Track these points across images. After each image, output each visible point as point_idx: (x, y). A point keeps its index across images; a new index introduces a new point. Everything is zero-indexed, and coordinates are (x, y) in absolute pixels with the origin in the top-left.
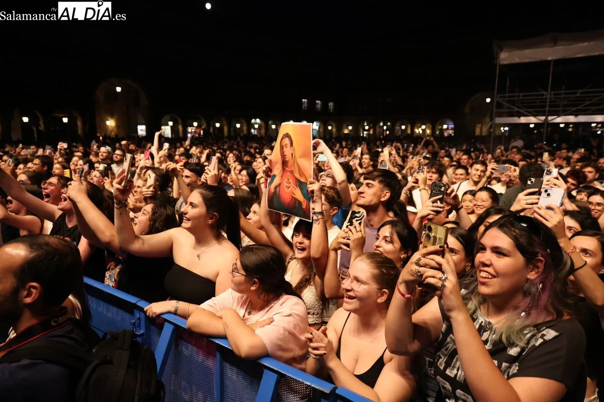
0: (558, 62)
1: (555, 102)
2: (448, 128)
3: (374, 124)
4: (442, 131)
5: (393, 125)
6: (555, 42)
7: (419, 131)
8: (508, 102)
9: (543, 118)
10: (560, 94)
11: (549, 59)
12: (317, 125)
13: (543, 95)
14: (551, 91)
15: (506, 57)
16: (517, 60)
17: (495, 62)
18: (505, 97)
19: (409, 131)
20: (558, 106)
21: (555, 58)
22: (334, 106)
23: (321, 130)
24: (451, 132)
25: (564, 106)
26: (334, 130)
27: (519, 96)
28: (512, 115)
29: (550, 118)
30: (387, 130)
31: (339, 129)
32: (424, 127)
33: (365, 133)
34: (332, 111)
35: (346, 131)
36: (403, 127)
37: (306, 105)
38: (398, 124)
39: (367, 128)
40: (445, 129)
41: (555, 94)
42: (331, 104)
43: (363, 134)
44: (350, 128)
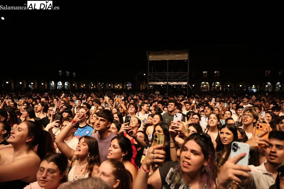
0: (170, 61)
1: (169, 76)
2: (129, 86)
3: (96, 84)
4: (127, 87)
5: (105, 84)
6: (168, 53)
7: (116, 87)
8: (153, 76)
9: (166, 83)
10: (171, 73)
11: (167, 60)
12: (67, 84)
13: (166, 74)
14: (168, 72)
15: (152, 58)
16: (155, 59)
17: (147, 59)
18: (152, 74)
19: (112, 87)
20: (171, 78)
21: (169, 60)
22: (76, 75)
23: (69, 86)
24: (130, 87)
25: (173, 78)
26: (76, 86)
27: (157, 74)
28: (155, 81)
29: (169, 83)
30: (102, 86)
31: (79, 86)
32: (119, 85)
33: (92, 87)
34: (75, 77)
35: (82, 87)
36: (110, 85)
37: (61, 73)
38: (107, 84)
39: (92, 85)
40: (128, 86)
41: (170, 74)
42: (74, 74)
43: (91, 88)
44: (84, 85)
